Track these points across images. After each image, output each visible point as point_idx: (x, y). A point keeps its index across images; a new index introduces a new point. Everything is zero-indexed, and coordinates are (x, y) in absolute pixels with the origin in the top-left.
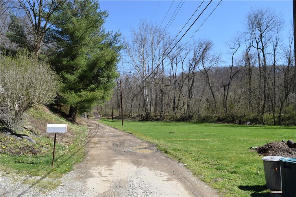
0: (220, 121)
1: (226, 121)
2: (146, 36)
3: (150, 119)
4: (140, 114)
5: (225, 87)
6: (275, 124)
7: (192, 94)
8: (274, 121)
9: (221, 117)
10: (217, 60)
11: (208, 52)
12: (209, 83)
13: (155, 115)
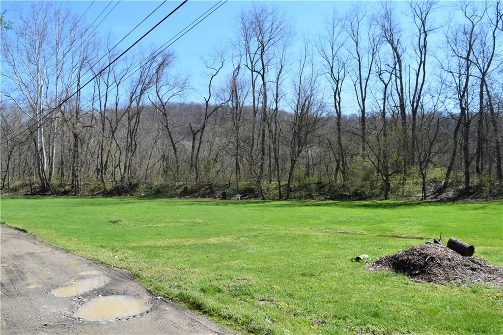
0: (187, 193)
1: (198, 193)
2: (46, 24)
3: (49, 193)
4: (28, 182)
5: (194, 134)
6: (280, 198)
7: (136, 144)
8: (280, 192)
9: (189, 187)
10: (183, 86)
11: (166, 70)
12: (167, 126)
13: (60, 185)
